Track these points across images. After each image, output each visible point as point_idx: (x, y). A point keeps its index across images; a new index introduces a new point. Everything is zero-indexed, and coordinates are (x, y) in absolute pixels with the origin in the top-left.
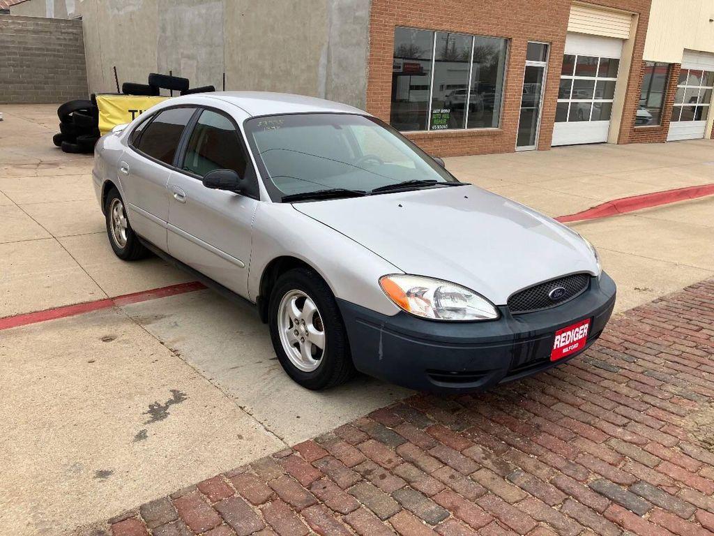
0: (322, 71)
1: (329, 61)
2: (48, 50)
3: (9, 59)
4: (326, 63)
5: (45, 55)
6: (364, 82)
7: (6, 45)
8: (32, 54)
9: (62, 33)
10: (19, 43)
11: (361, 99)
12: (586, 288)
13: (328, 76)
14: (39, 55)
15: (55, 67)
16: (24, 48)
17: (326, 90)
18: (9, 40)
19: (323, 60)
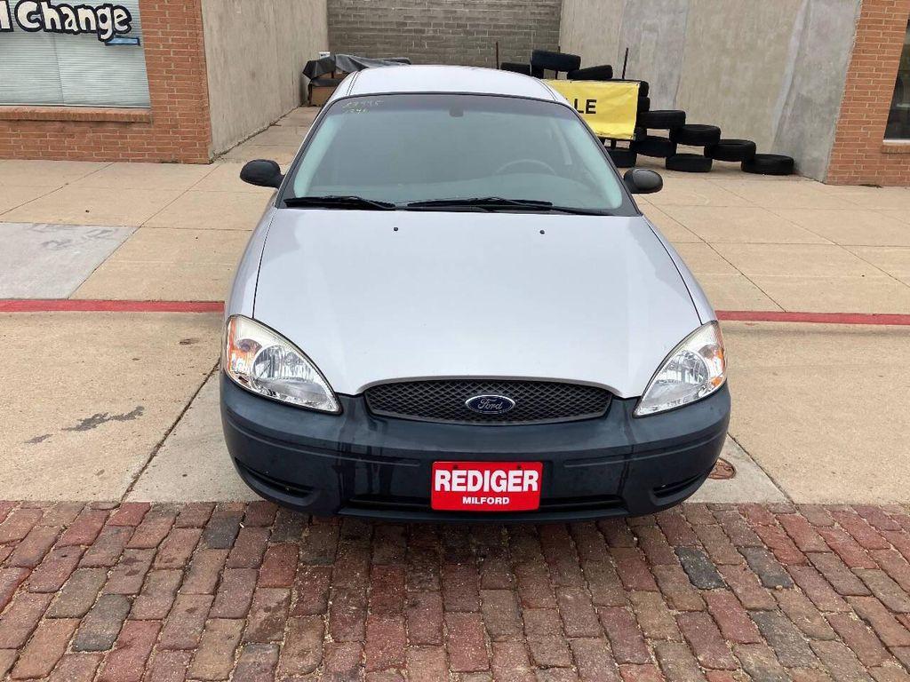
0: (794, 42)
1: (805, 26)
2: (519, 27)
3: (477, 39)
4: (801, 28)
5: (516, 33)
6: (846, 57)
7: (477, 22)
8: (502, 33)
9: (538, 6)
10: (491, 19)
11: (838, 86)
12: (601, 414)
13: (801, 48)
14: (509, 34)
15: (525, 48)
16: (495, 26)
17: (795, 71)
18: (480, 16)
19: (798, 26)
